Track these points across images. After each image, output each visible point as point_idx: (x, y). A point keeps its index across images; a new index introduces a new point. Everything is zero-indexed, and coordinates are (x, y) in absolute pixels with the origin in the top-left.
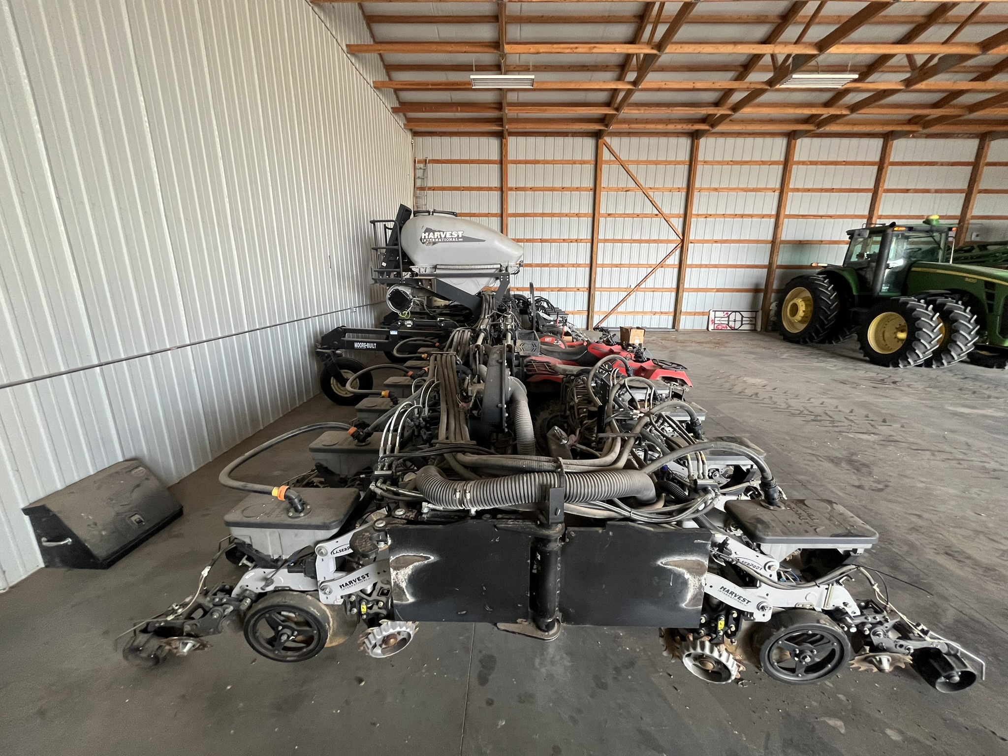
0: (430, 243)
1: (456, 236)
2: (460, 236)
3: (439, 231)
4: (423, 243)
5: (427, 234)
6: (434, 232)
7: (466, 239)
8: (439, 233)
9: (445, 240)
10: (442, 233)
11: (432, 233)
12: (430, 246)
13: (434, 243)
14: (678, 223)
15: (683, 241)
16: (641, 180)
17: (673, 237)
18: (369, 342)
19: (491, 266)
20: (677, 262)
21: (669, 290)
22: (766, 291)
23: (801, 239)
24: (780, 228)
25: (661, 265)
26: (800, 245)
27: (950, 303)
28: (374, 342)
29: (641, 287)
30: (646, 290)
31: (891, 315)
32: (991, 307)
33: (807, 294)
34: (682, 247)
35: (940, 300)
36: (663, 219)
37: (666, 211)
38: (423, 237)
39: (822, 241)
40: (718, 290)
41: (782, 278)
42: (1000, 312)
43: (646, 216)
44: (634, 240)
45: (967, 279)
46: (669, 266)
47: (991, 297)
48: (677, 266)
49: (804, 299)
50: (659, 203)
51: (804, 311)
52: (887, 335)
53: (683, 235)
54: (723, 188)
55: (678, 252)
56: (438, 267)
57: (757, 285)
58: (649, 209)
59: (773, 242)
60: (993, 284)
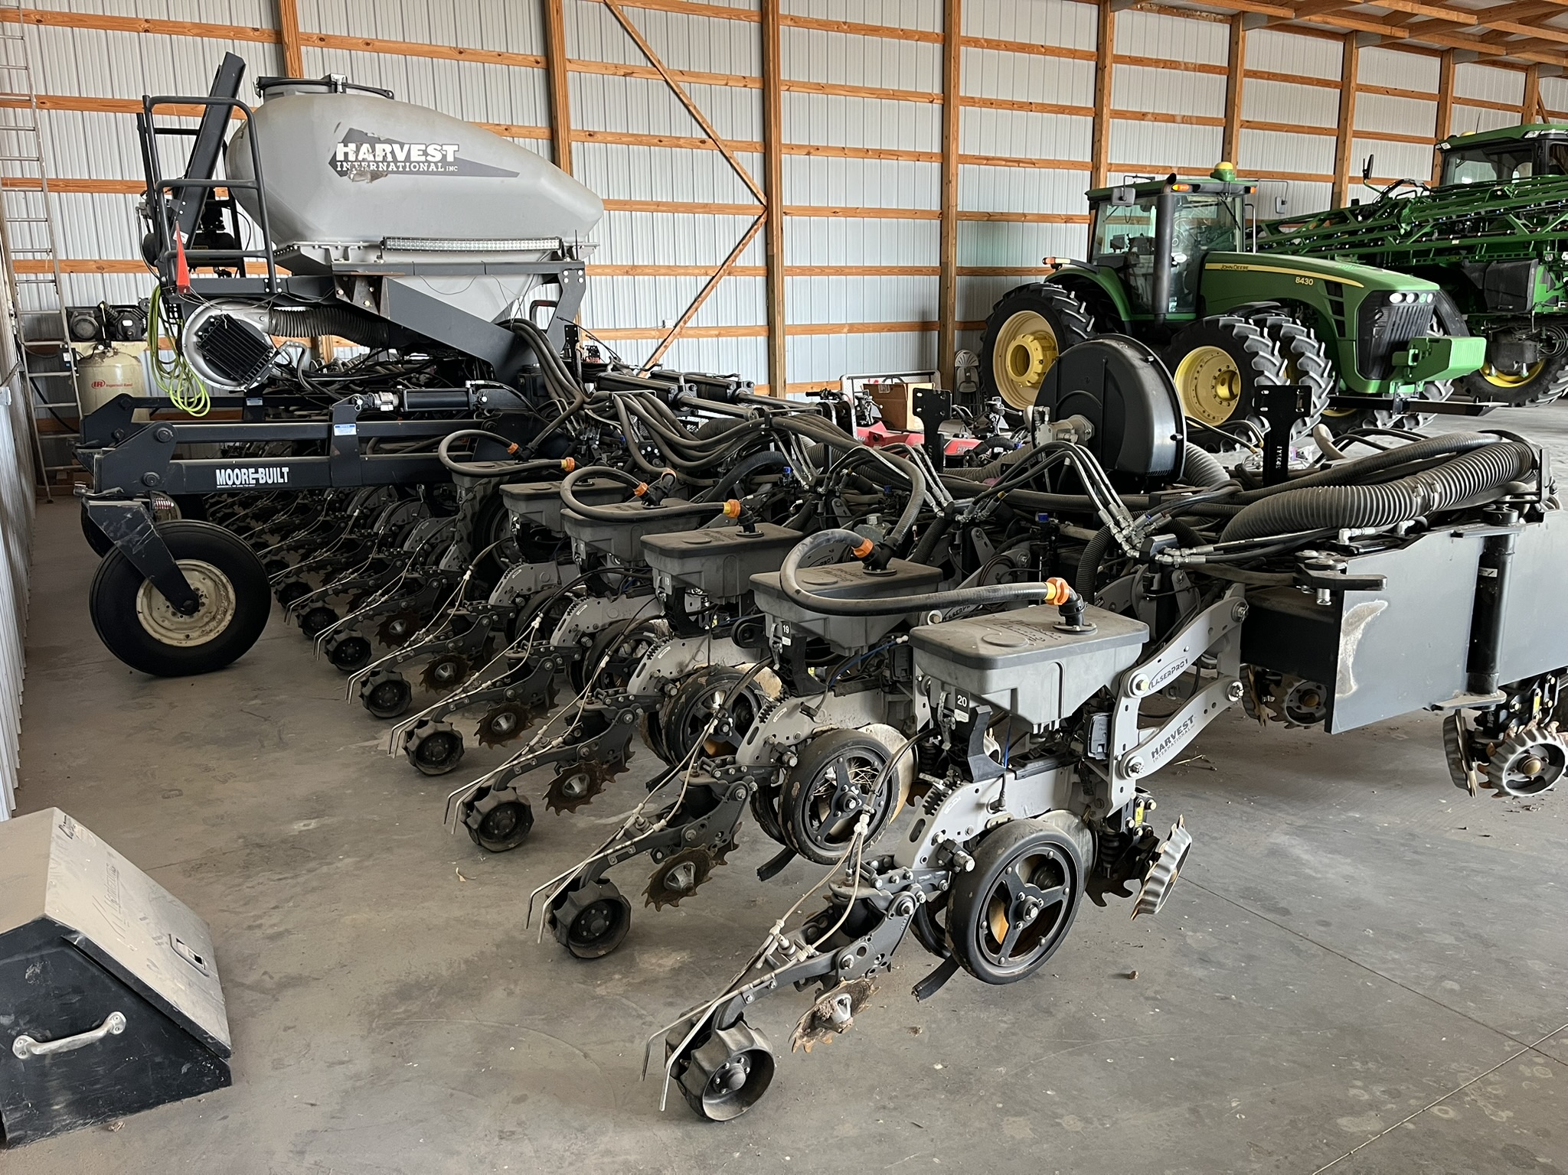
0: (361, 174)
1: (439, 157)
2: (450, 158)
3: (390, 142)
4: (342, 174)
5: (352, 146)
6: (373, 142)
7: (466, 168)
8: (388, 148)
9: (407, 168)
10: (397, 147)
11: (365, 147)
12: (364, 184)
13: (375, 176)
14: (751, 163)
15: (768, 208)
16: (658, 52)
17: (748, 199)
18: (265, 466)
19: (532, 245)
20: (760, 262)
21: (750, 331)
22: (942, 325)
23: (990, 210)
24: (954, 183)
25: (727, 267)
26: (991, 221)
27: (1288, 325)
28: (281, 465)
29: (689, 324)
30: (701, 332)
31: (1206, 352)
32: (1341, 325)
33: (1043, 325)
34: (768, 225)
35: (1271, 319)
36: (717, 152)
37: (723, 134)
38: (340, 157)
39: (1024, 215)
40: (853, 328)
41: (971, 297)
42: (1355, 336)
43: (676, 142)
44: (658, 204)
45: (1298, 280)
46: (745, 271)
47: (1338, 309)
48: (763, 272)
49: (1039, 337)
50: (704, 113)
51: (1041, 362)
52: (1202, 393)
53: (767, 193)
54: (834, 86)
55: (759, 236)
56: (390, 244)
57: (924, 313)
58: (685, 128)
59: (944, 215)
60: (1339, 285)
